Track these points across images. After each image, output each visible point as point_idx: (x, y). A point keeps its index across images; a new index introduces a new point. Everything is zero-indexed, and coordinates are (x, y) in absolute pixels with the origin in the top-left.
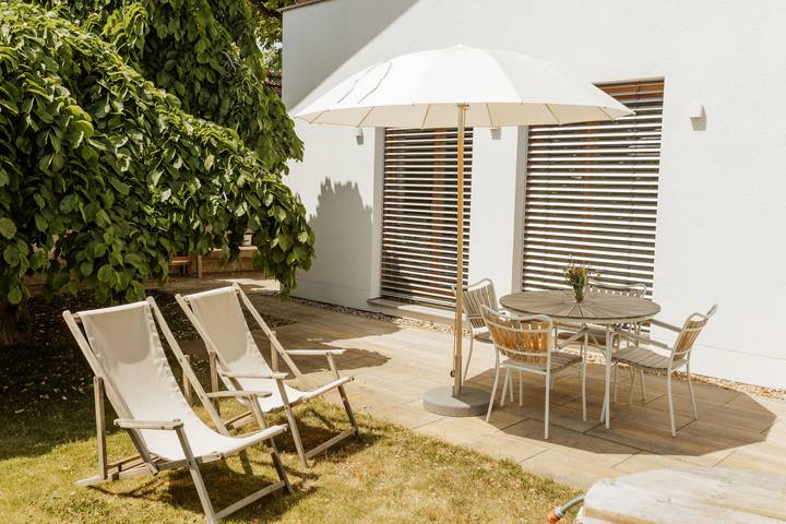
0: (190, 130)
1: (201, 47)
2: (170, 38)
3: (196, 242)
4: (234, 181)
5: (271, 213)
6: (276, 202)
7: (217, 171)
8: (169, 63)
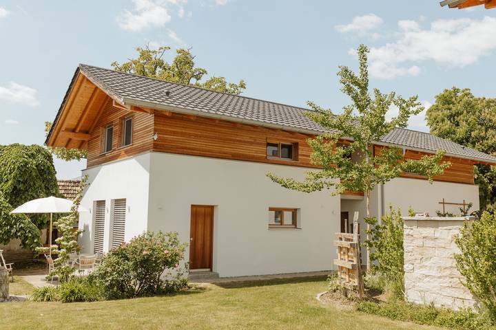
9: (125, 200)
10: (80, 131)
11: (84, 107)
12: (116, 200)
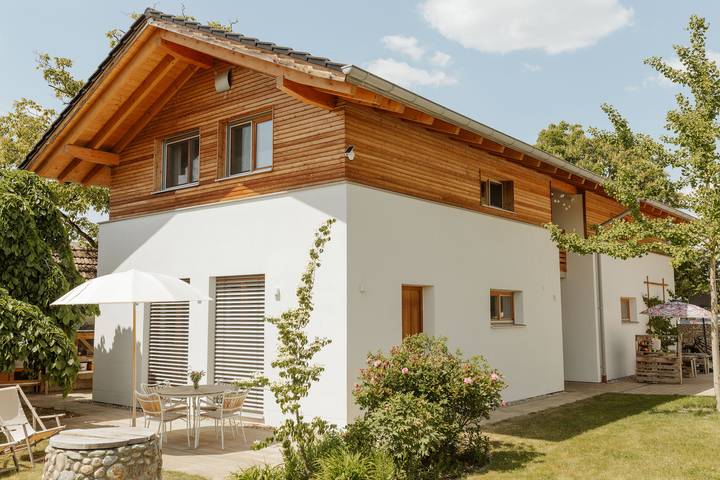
0: (10, 307)
1: (32, 258)
2: (12, 254)
3: (8, 366)
4: (33, 334)
5: (53, 350)
6: (56, 344)
7: (24, 328)
8: (11, 267)
9: (262, 276)
10: (102, 149)
11: (124, 100)
12: (218, 279)
